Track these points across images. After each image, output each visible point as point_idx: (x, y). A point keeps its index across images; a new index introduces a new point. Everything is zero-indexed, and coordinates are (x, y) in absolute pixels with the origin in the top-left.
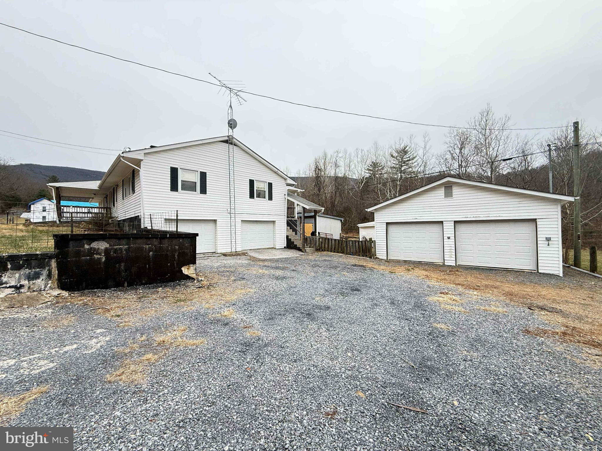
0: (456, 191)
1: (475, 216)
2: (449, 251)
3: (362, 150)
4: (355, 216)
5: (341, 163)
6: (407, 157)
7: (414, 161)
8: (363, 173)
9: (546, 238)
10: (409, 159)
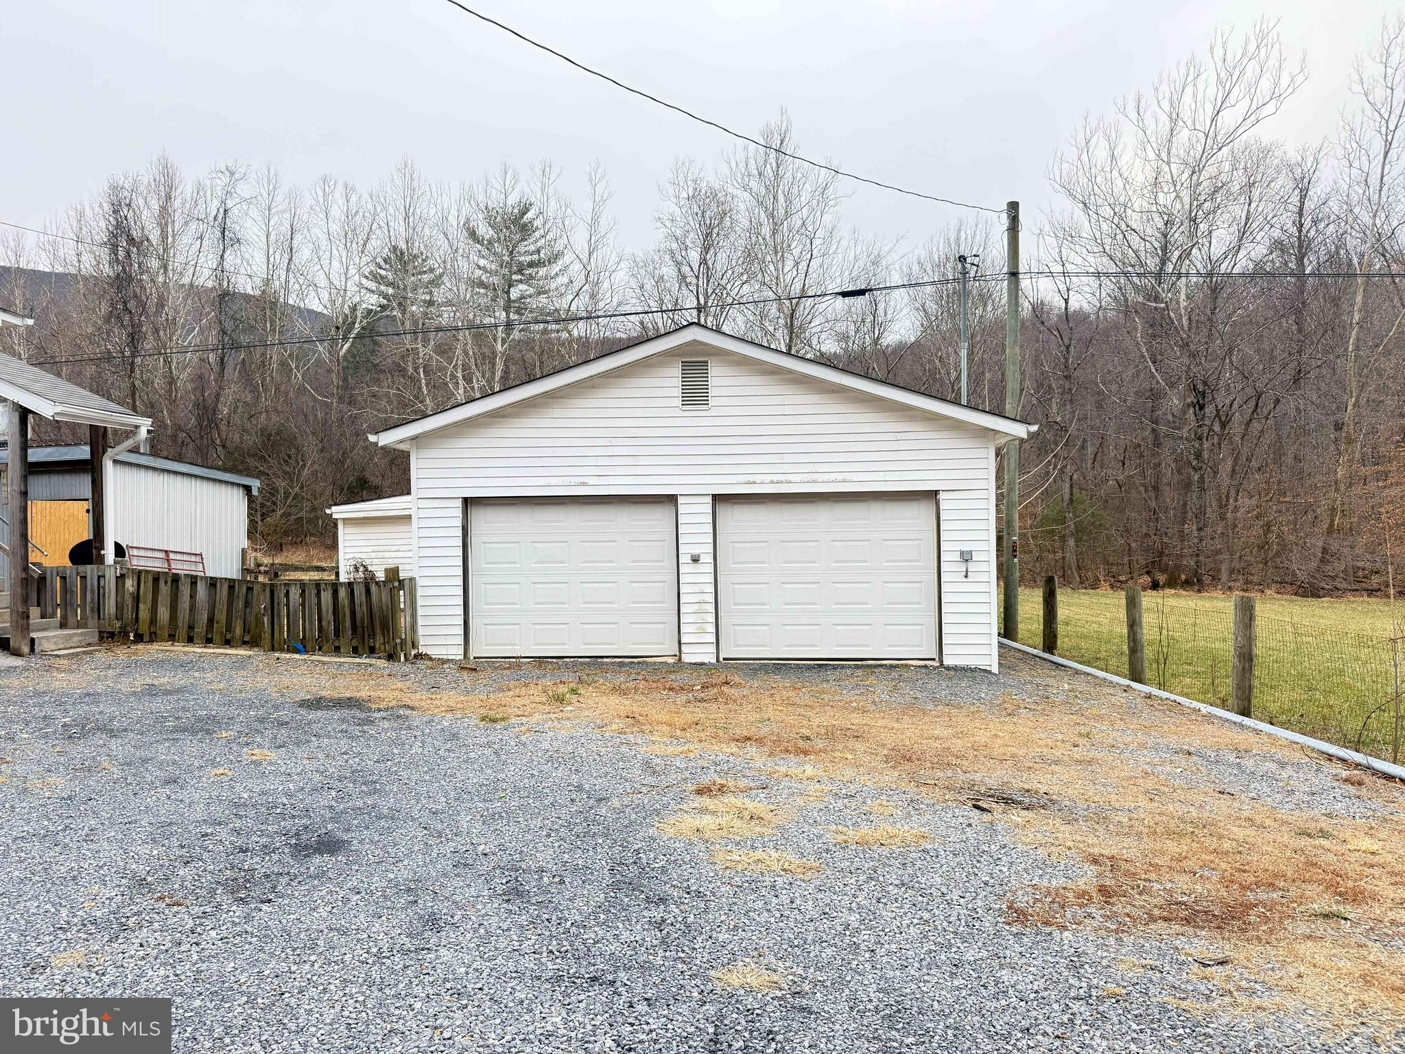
0: (719, 379)
1: (775, 478)
2: (696, 607)
3: (349, 190)
4: (315, 473)
5: (249, 226)
6: (532, 248)
7: (556, 268)
8: (352, 288)
9: (962, 553)
10: (535, 257)
